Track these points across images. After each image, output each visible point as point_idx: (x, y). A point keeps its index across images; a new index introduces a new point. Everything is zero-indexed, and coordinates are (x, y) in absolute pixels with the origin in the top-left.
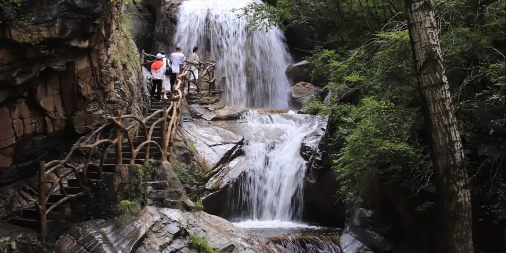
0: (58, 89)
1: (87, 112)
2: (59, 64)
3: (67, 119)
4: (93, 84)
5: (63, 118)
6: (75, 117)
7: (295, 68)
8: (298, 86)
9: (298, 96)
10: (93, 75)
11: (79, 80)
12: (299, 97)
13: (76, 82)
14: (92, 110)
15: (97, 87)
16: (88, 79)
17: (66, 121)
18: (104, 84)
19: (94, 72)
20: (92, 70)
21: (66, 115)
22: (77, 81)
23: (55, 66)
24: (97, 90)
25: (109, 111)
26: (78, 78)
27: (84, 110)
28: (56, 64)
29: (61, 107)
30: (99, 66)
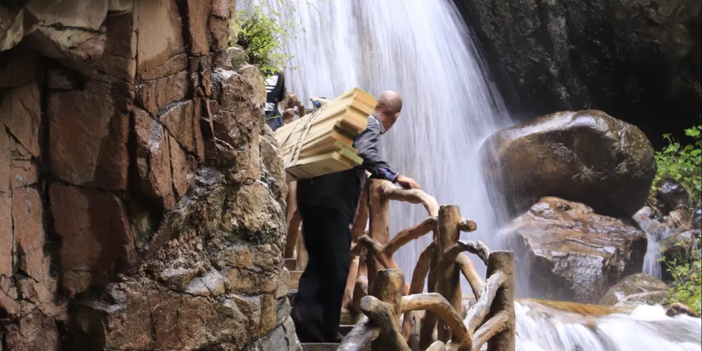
0: (33, 159)
1: (161, 281)
2: (79, 23)
3: (63, 317)
4: (187, 140)
5: (50, 310)
6: (112, 309)
7: (520, 146)
8: (540, 213)
9: (554, 253)
10: (190, 93)
11: (140, 114)
12: (562, 258)
13: (125, 120)
14: (181, 271)
15: (201, 154)
16: (175, 110)
17: (59, 325)
18: (231, 140)
19: (194, 76)
20: (188, 68)
21: (60, 294)
22: (132, 116)
23: (60, 27)
24: (204, 171)
25: (241, 277)
26: (139, 103)
27: (150, 272)
28: (65, 22)
29: (41, 253)
30: (211, 50)
